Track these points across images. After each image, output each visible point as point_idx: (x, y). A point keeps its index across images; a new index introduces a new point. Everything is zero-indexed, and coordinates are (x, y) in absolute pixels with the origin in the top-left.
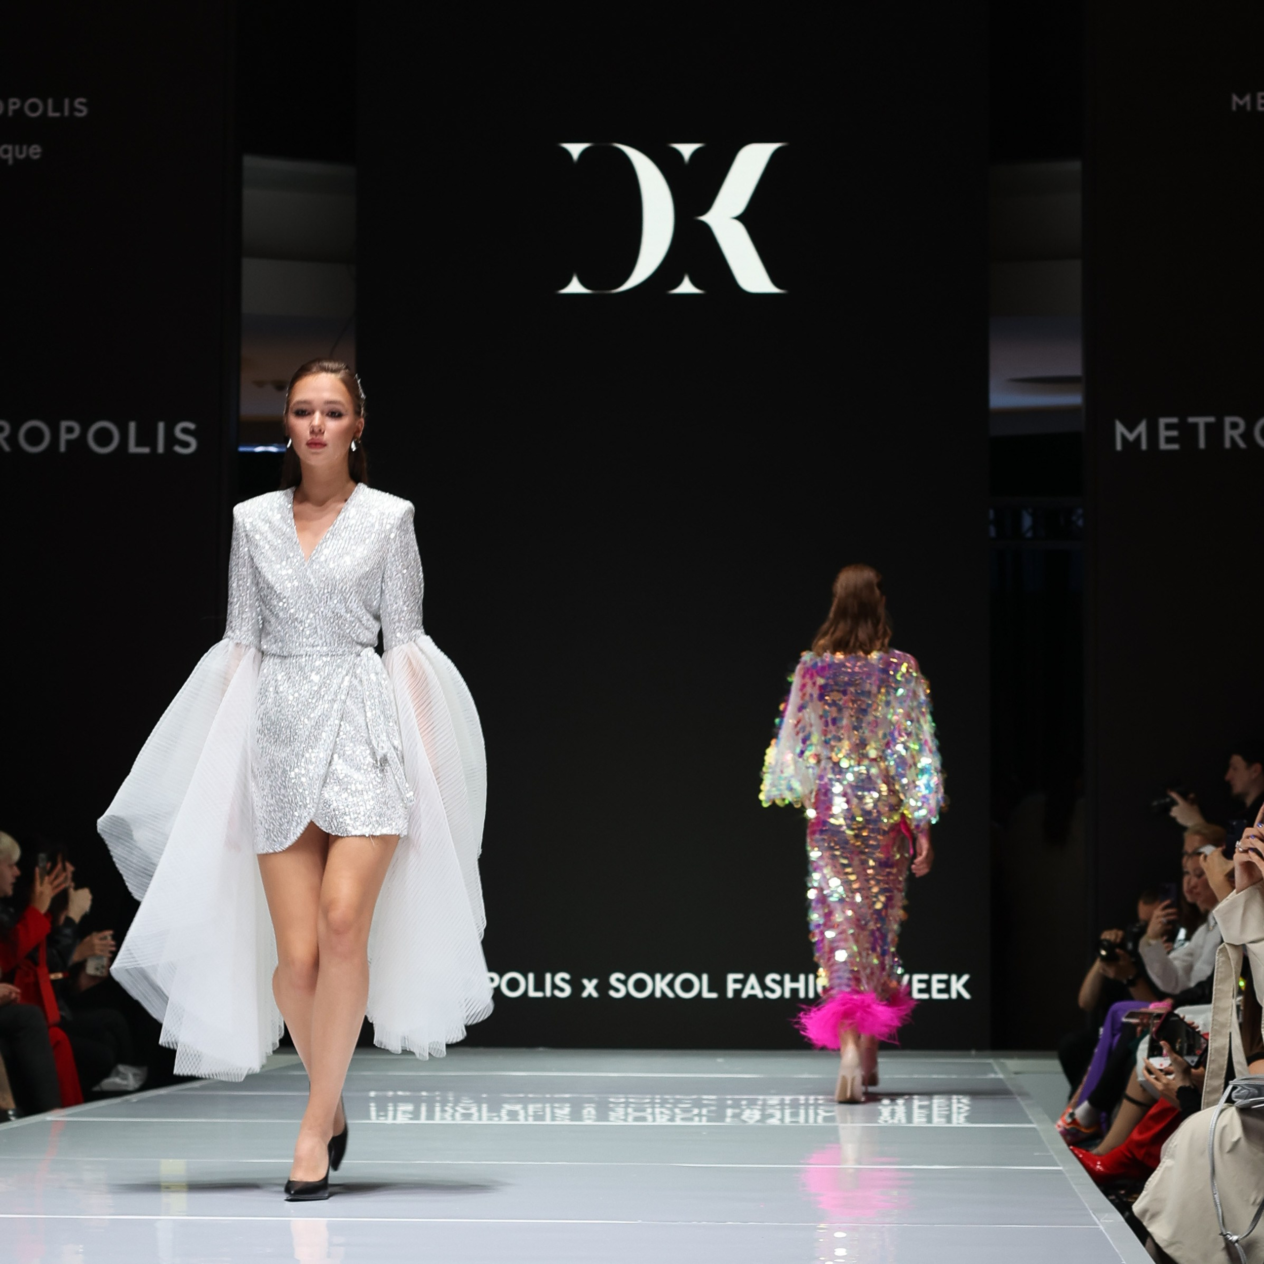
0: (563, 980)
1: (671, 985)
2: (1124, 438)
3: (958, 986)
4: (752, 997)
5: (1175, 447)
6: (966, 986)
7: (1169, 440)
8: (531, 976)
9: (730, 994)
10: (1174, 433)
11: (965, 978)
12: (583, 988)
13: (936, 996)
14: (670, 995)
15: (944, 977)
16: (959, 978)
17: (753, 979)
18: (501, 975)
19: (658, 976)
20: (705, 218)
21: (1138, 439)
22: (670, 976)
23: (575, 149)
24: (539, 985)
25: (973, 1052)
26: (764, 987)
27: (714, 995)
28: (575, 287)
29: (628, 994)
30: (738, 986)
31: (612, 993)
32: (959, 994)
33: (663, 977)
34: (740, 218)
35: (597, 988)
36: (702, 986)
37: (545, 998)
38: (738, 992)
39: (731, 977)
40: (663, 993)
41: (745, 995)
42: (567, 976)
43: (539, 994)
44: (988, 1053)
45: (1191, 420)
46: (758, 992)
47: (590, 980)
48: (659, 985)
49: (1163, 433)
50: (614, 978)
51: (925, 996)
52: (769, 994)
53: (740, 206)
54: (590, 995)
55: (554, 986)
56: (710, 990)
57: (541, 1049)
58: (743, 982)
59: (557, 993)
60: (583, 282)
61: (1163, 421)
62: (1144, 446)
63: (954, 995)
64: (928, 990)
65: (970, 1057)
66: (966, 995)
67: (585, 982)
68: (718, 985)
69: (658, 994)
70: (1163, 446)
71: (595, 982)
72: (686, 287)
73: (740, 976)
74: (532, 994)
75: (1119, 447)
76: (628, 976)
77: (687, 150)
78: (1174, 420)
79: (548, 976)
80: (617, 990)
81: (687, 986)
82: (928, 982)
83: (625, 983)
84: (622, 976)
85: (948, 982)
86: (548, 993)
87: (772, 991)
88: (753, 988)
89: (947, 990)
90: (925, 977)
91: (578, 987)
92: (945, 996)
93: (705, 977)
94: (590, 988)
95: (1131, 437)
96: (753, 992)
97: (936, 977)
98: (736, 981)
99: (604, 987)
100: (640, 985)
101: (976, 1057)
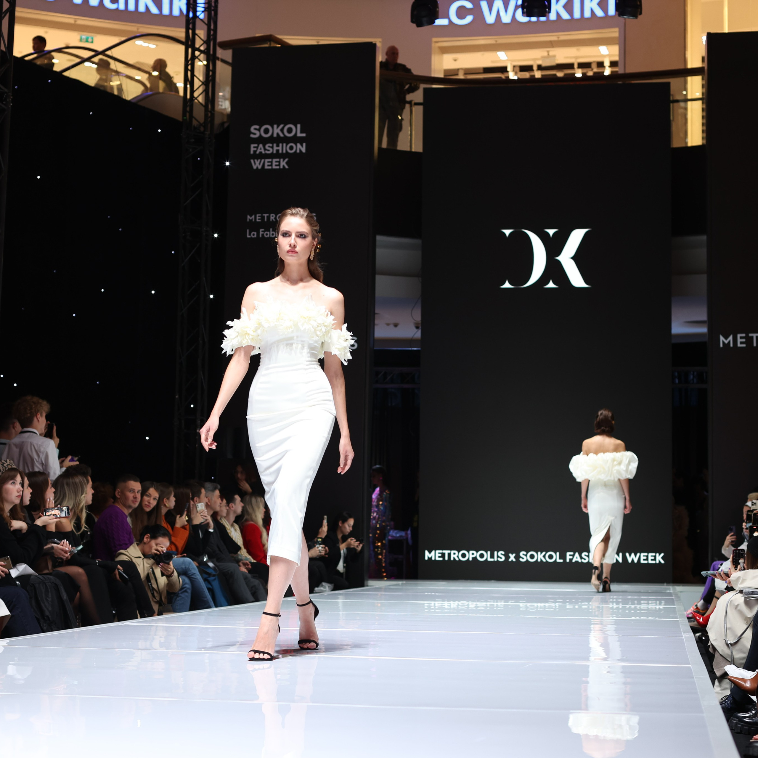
0: (502, 554)
1: (544, 556)
2: (723, 342)
3: (659, 558)
4: (577, 562)
5: (744, 345)
6: (662, 558)
7: (741, 343)
8: (489, 553)
9: (568, 560)
10: (744, 340)
11: (662, 555)
12: (509, 557)
13: (650, 562)
14: (544, 560)
15: (654, 554)
16: (659, 555)
17: (577, 554)
18: (477, 552)
19: (539, 553)
20: (558, 258)
21: (729, 342)
22: (544, 553)
23: (507, 232)
24: (492, 556)
25: (665, 584)
26: (581, 558)
27: (561, 561)
28: (507, 285)
29: (527, 560)
30: (571, 557)
31: (521, 560)
32: (660, 562)
33: (541, 553)
34: (572, 258)
35: (515, 557)
36: (556, 557)
37: (494, 561)
38: (571, 560)
39: (568, 554)
40: (541, 560)
41: (574, 561)
42: (503, 553)
43: (492, 560)
44: (671, 584)
45: (750, 335)
46: (579, 560)
47: (512, 554)
48: (540, 557)
49: (739, 340)
50: (522, 554)
51: (646, 562)
52: (583, 561)
53: (573, 253)
54: (512, 561)
55: (498, 557)
56: (560, 558)
57: (493, 581)
58: (573, 556)
59: (499, 559)
60: (510, 283)
61: (739, 336)
62: (731, 345)
63: (657, 562)
64: (647, 559)
65: (664, 585)
66: (663, 562)
67: (510, 555)
68: (563, 556)
69: (539, 560)
70: (739, 345)
71: (514, 555)
72: (551, 285)
73: (572, 553)
74: (489, 559)
75: (721, 345)
76: (527, 553)
77: (551, 232)
78: (744, 335)
79: (496, 553)
80: (523, 558)
81: (551, 557)
82: (647, 556)
83: (526, 555)
84: (525, 553)
85: (655, 557)
86: (496, 559)
87: (585, 559)
88: (577, 558)
89: (655, 559)
90: (646, 554)
91: (507, 557)
92: (654, 562)
93: (558, 553)
94: (512, 557)
95: (726, 342)
96: (577, 560)
97: (650, 554)
98: (570, 555)
99: (518, 557)
100: (532, 557)
101: (667, 585)
